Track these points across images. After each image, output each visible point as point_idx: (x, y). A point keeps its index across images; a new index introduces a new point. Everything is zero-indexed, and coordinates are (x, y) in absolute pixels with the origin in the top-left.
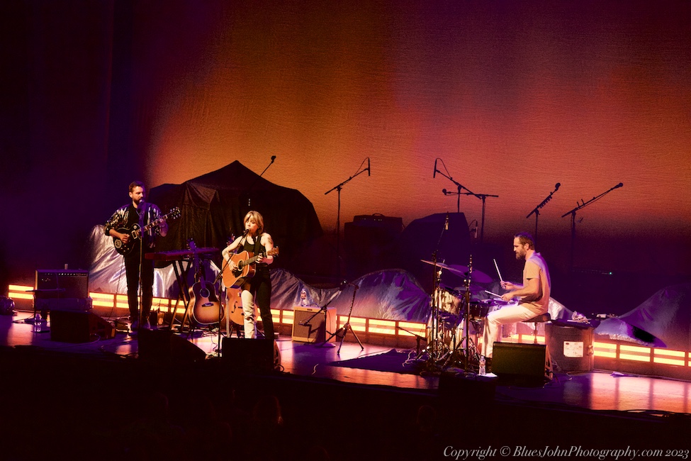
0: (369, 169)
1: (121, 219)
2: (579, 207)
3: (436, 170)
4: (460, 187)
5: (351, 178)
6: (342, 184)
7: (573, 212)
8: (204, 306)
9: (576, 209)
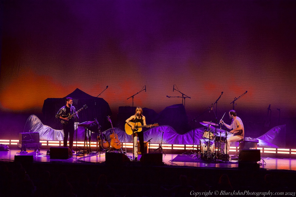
0: (145, 89)
1: (63, 112)
2: (235, 100)
3: (174, 89)
4: (183, 95)
5: (138, 93)
6: (134, 95)
7: (234, 102)
8: (104, 143)
9: (234, 101)
